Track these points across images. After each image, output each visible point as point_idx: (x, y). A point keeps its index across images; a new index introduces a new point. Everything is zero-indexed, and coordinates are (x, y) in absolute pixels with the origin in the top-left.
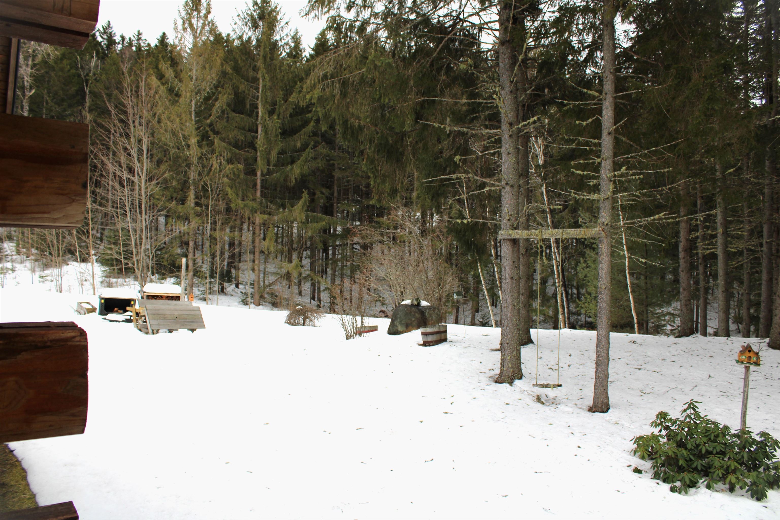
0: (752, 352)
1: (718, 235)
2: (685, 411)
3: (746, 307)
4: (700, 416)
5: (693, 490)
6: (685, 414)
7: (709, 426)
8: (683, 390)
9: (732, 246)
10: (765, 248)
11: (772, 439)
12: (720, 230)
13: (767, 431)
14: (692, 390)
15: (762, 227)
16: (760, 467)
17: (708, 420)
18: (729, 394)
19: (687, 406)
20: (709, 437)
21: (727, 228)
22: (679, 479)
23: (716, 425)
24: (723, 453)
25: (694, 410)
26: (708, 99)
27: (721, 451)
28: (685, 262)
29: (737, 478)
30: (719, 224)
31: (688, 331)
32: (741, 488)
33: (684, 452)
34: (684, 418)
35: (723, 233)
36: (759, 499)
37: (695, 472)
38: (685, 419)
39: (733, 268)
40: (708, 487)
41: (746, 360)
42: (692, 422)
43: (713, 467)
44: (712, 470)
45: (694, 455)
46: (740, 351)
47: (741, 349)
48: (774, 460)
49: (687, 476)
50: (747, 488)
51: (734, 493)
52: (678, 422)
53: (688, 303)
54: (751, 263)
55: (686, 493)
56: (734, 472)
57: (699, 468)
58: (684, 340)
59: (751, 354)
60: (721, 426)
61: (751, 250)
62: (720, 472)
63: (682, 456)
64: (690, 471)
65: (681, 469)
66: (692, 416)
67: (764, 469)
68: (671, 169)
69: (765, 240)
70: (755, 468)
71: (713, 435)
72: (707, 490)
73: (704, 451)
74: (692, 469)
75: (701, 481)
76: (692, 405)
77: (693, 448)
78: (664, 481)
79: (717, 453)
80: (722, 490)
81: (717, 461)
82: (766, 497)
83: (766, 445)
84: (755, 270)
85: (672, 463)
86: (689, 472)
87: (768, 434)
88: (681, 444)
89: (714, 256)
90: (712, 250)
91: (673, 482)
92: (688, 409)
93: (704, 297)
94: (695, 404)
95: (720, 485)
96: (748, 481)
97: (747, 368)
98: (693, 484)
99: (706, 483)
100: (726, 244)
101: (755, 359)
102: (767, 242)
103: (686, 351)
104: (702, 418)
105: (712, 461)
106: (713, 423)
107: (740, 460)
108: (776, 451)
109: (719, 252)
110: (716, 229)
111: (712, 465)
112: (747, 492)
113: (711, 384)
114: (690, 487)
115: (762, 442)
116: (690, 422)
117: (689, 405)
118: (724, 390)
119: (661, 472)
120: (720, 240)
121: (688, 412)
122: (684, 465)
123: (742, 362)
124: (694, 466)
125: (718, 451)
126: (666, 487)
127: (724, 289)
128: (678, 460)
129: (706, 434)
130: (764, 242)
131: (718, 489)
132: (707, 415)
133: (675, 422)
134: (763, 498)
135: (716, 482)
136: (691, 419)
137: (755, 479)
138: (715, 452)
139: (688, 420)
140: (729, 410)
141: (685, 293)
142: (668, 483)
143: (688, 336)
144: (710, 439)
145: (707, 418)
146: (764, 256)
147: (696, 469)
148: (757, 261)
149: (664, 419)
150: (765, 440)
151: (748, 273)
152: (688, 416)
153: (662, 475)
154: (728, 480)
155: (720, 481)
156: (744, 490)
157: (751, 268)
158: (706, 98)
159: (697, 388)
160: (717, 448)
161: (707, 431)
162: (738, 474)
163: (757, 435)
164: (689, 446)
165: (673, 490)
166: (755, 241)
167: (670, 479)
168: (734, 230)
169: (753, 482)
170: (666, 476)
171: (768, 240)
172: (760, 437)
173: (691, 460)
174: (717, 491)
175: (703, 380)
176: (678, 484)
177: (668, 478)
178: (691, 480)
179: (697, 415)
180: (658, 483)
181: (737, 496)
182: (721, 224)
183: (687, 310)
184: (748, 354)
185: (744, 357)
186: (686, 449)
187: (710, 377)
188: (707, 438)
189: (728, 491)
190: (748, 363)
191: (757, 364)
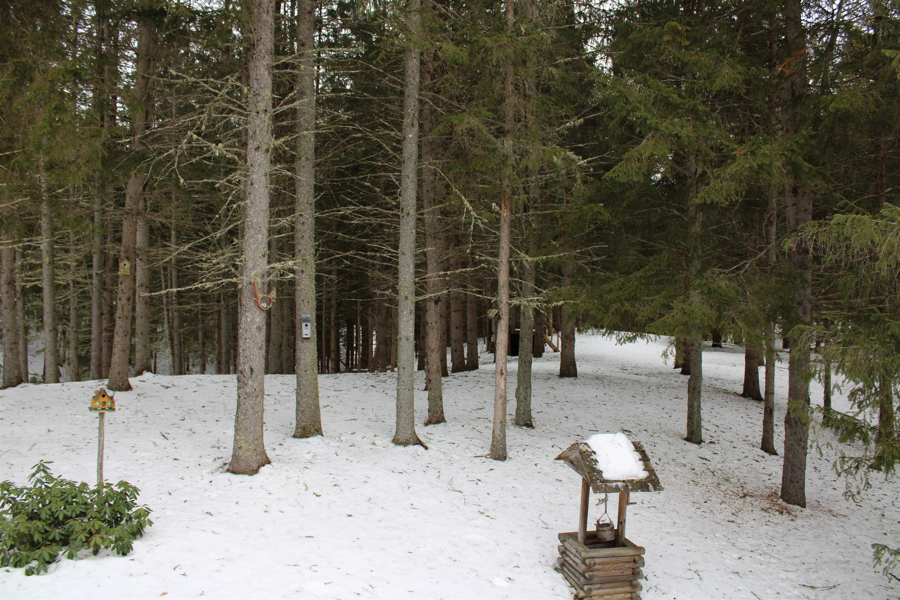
0: (106, 397)
1: (44, 265)
2: (34, 475)
3: (73, 347)
4: (52, 477)
5: (53, 566)
6: (34, 479)
7: (64, 487)
8: (19, 451)
9: (59, 278)
10: (95, 281)
11: (131, 486)
12: (46, 259)
13: (125, 480)
14: (30, 449)
15: (92, 257)
16: (121, 520)
17: (62, 481)
18: (75, 448)
19: (36, 468)
20: (66, 500)
21: (54, 256)
22: (36, 557)
23: (72, 484)
24: (83, 514)
25: (45, 472)
26: (56, 108)
27: (81, 512)
28: (8, 298)
29: (102, 538)
30: (44, 253)
31: (14, 381)
32: (107, 547)
33: (39, 524)
34: (33, 484)
35: (50, 263)
36: (124, 554)
37: (54, 544)
38: (35, 486)
39: (60, 303)
40: (71, 557)
41: (100, 406)
42: (43, 487)
43: (74, 532)
44: (73, 537)
45: (50, 525)
46: (94, 397)
47: (94, 395)
48: (134, 509)
49: (45, 552)
50: (112, 545)
51: (99, 555)
52: (25, 491)
53: (14, 346)
54: (79, 298)
55: (46, 571)
56: (98, 532)
57: (58, 538)
58: (10, 391)
59: (105, 399)
60: (77, 485)
61: (78, 283)
62: (83, 537)
63: (37, 529)
64: (49, 545)
65: (35, 546)
66: (44, 480)
67: (127, 521)
68: (4, 184)
69: (95, 271)
70: (117, 521)
71: (70, 496)
72: (70, 561)
73: (61, 518)
74: (50, 541)
75: (61, 553)
76: (42, 468)
77: (48, 517)
78: (15, 566)
79: (77, 516)
80: (86, 556)
81: (77, 525)
82: (132, 549)
83: (126, 494)
84: (82, 305)
85: (25, 540)
86: (46, 546)
87: (127, 483)
88: (33, 516)
89: (38, 290)
90: (37, 283)
91: (27, 563)
92: (37, 472)
93: (24, 337)
94: (46, 465)
95: (83, 551)
96: (112, 538)
97: (102, 415)
98: (53, 559)
99: (67, 553)
100: (53, 276)
101: (109, 404)
102: (97, 274)
103: (16, 404)
104: (56, 479)
105: (71, 526)
106: (69, 483)
107: (102, 517)
108: (136, 498)
109: (45, 285)
110: (40, 257)
111: (73, 531)
112: (113, 550)
113: (52, 440)
114: (49, 563)
115: (122, 492)
116: (41, 487)
117: (39, 467)
118: (68, 444)
119: (11, 556)
120: (46, 271)
121: (38, 476)
122: (41, 540)
123: (96, 409)
124: (51, 538)
125: (78, 513)
126: (20, 572)
127: (51, 328)
128: (32, 536)
129: (63, 497)
130: (94, 274)
131: (80, 557)
132: (61, 476)
133: (22, 490)
134: (129, 552)
135: (78, 548)
136: (43, 483)
137: (120, 533)
138: (74, 515)
139: (39, 485)
140: (78, 465)
141: (10, 334)
142: (21, 566)
143: (15, 386)
144: (67, 502)
145: (61, 478)
146: (94, 289)
147: (54, 540)
148: (85, 296)
149: (8, 490)
150: (125, 490)
151: (75, 308)
152: (39, 481)
153: (11, 560)
154: (92, 543)
155: (83, 546)
156: (110, 549)
157: (79, 303)
158: (53, 106)
159: (36, 447)
160: (76, 510)
161: (63, 493)
162: (103, 533)
163: (116, 486)
164: (43, 516)
165: (29, 573)
166: (84, 272)
167: (24, 561)
168: (60, 260)
169: (118, 537)
170: (18, 559)
171: (99, 272)
172: (119, 488)
173: (46, 531)
174: (80, 559)
175: (41, 436)
176: (34, 564)
177: (20, 560)
178: (51, 555)
179: (50, 478)
180: (8, 571)
181: (103, 557)
182: (47, 252)
183: (13, 355)
184: (102, 399)
185: (97, 403)
186: (40, 519)
187: (49, 431)
188: (64, 502)
189: (92, 555)
190: (103, 409)
191: (112, 409)
